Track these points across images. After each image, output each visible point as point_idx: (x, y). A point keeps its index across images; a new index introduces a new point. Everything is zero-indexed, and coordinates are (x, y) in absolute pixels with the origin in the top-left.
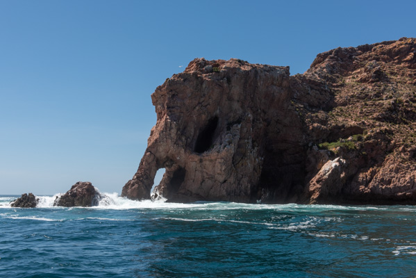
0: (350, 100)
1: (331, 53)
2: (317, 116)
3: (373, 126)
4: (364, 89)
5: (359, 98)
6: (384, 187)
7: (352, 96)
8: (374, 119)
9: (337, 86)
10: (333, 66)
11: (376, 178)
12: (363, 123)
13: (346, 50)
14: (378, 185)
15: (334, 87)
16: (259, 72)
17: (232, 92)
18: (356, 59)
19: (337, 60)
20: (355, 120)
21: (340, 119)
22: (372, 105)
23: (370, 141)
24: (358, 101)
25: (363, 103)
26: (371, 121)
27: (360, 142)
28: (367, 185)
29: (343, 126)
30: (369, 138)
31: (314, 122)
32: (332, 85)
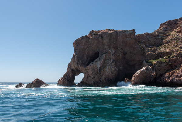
0: (170, 41)
1: (166, 23)
2: (151, 49)
3: (177, 51)
4: (177, 36)
5: (174, 39)
6: (177, 79)
7: (171, 39)
8: (179, 48)
9: (166, 36)
10: (166, 28)
11: (174, 75)
12: (173, 50)
13: (173, 20)
14: (174, 78)
15: (165, 36)
16: (119, 33)
17: (104, 42)
18: (178, 24)
19: (169, 25)
20: (169, 49)
21: (163, 49)
22: (180, 42)
23: (174, 58)
24: (174, 41)
25: (176, 42)
26: (177, 49)
27: (169, 59)
28: (169, 78)
29: (163, 52)
30: (173, 57)
31: (149, 52)
32: (163, 36)
